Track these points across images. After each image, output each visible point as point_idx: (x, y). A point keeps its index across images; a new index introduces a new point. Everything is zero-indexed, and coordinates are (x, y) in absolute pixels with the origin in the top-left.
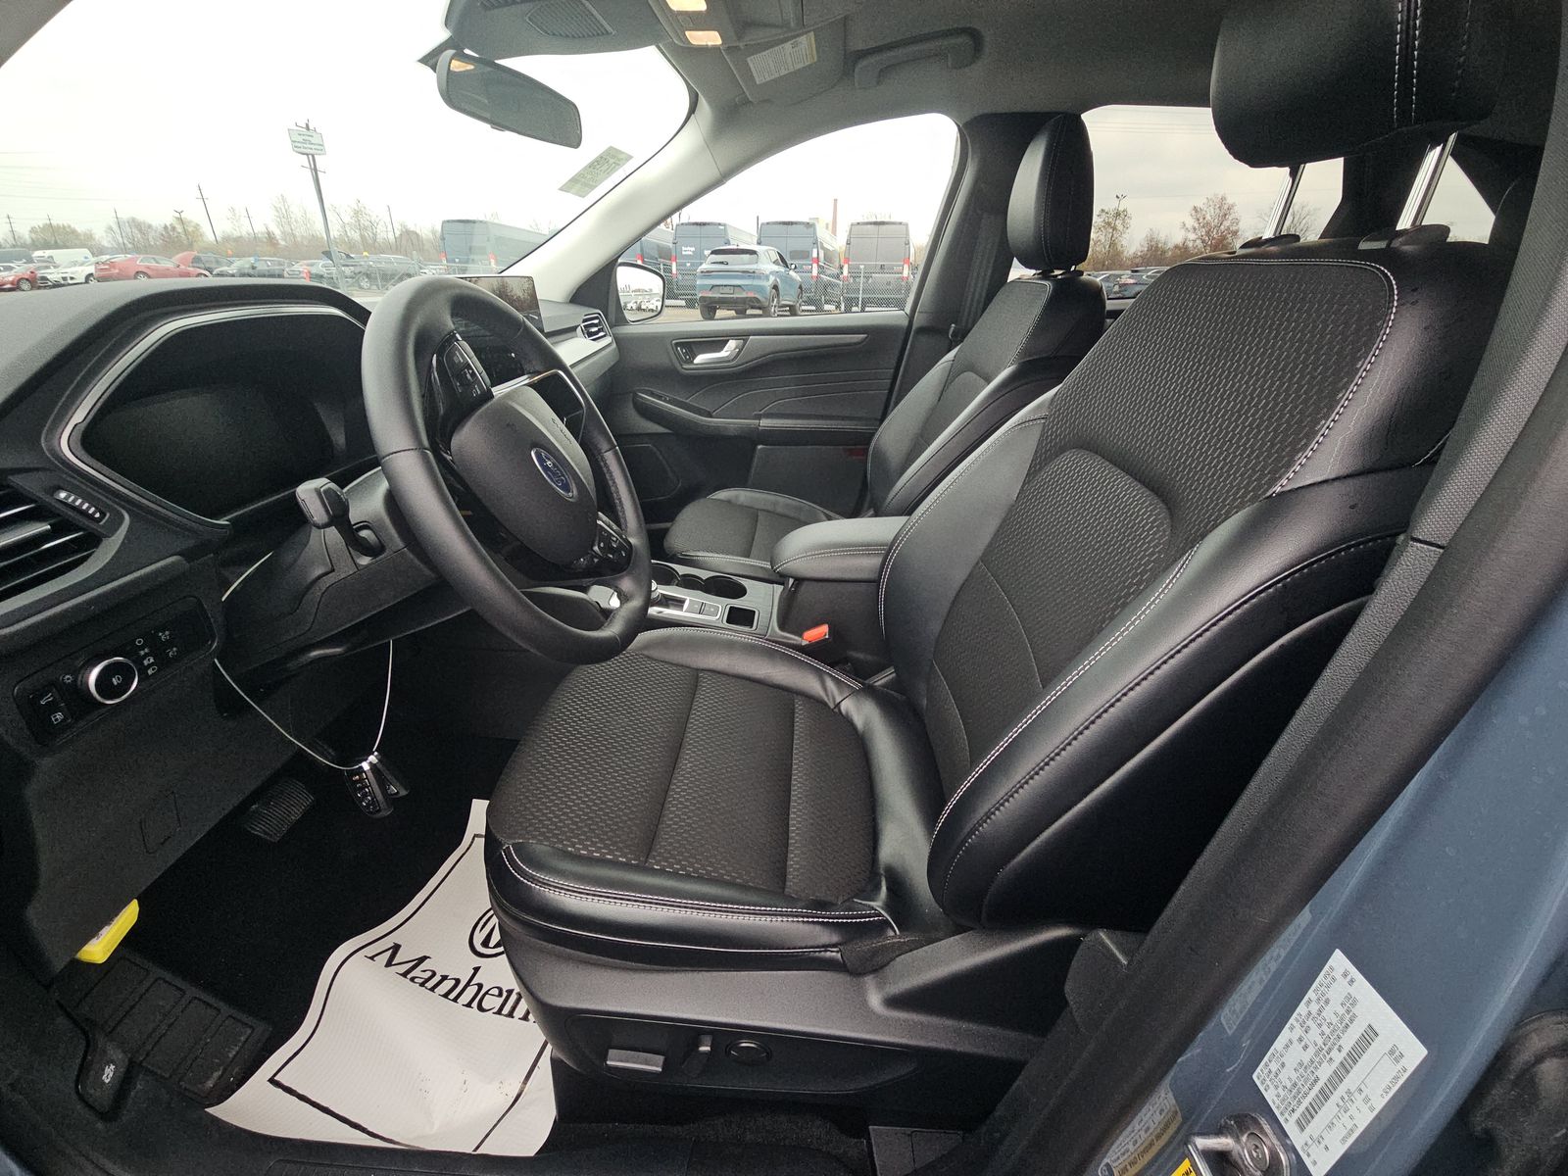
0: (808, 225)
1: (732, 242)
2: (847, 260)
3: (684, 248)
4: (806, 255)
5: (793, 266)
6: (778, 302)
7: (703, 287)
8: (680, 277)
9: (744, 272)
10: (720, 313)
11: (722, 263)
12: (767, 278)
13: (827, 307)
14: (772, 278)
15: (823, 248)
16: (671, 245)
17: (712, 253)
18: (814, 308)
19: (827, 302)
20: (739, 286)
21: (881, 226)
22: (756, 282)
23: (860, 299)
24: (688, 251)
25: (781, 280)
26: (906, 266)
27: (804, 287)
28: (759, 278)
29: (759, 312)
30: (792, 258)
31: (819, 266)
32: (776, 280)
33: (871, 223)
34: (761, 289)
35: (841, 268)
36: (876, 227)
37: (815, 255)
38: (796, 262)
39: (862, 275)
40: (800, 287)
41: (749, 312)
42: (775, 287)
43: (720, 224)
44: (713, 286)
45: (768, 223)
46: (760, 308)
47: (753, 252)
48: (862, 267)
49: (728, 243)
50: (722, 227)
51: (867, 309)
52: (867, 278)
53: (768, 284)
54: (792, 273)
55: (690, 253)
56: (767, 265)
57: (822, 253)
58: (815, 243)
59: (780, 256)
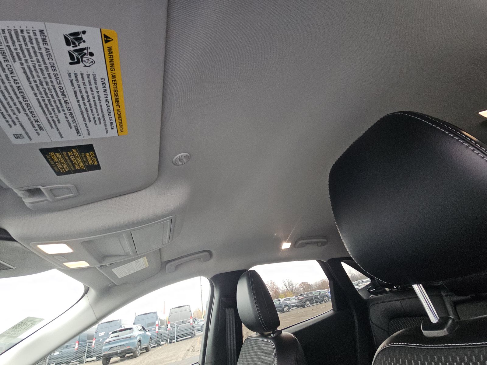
0: (154, 313)
1: (123, 326)
2: (169, 322)
3: (100, 333)
4: (153, 324)
5: (148, 330)
7: (106, 350)
8: (96, 347)
9: (125, 338)
11: (116, 336)
12: (136, 338)
13: (162, 343)
14: (138, 338)
15: (160, 320)
16: (94, 333)
17: (113, 333)
18: (156, 345)
19: (162, 341)
20: (123, 345)
21: (181, 308)
22: (131, 341)
23: (175, 336)
24: (101, 334)
25: (142, 337)
26: (191, 320)
27: (152, 337)
28: (133, 339)
30: (148, 326)
31: (158, 327)
32: (140, 338)
33: (177, 308)
34: (133, 344)
35: (167, 326)
36: (179, 308)
37: (157, 323)
38: (149, 328)
39: (175, 327)
41: (127, 355)
42: (140, 341)
43: (118, 320)
44: (111, 348)
45: (138, 316)
46: (132, 353)
47: (131, 329)
48: (175, 323)
49: (121, 327)
50: (119, 321)
51: (178, 339)
52: (177, 327)
53: (136, 341)
54: (147, 333)
55: (103, 335)
56: (137, 332)
57: (159, 322)
58: (157, 319)
59: (143, 327)
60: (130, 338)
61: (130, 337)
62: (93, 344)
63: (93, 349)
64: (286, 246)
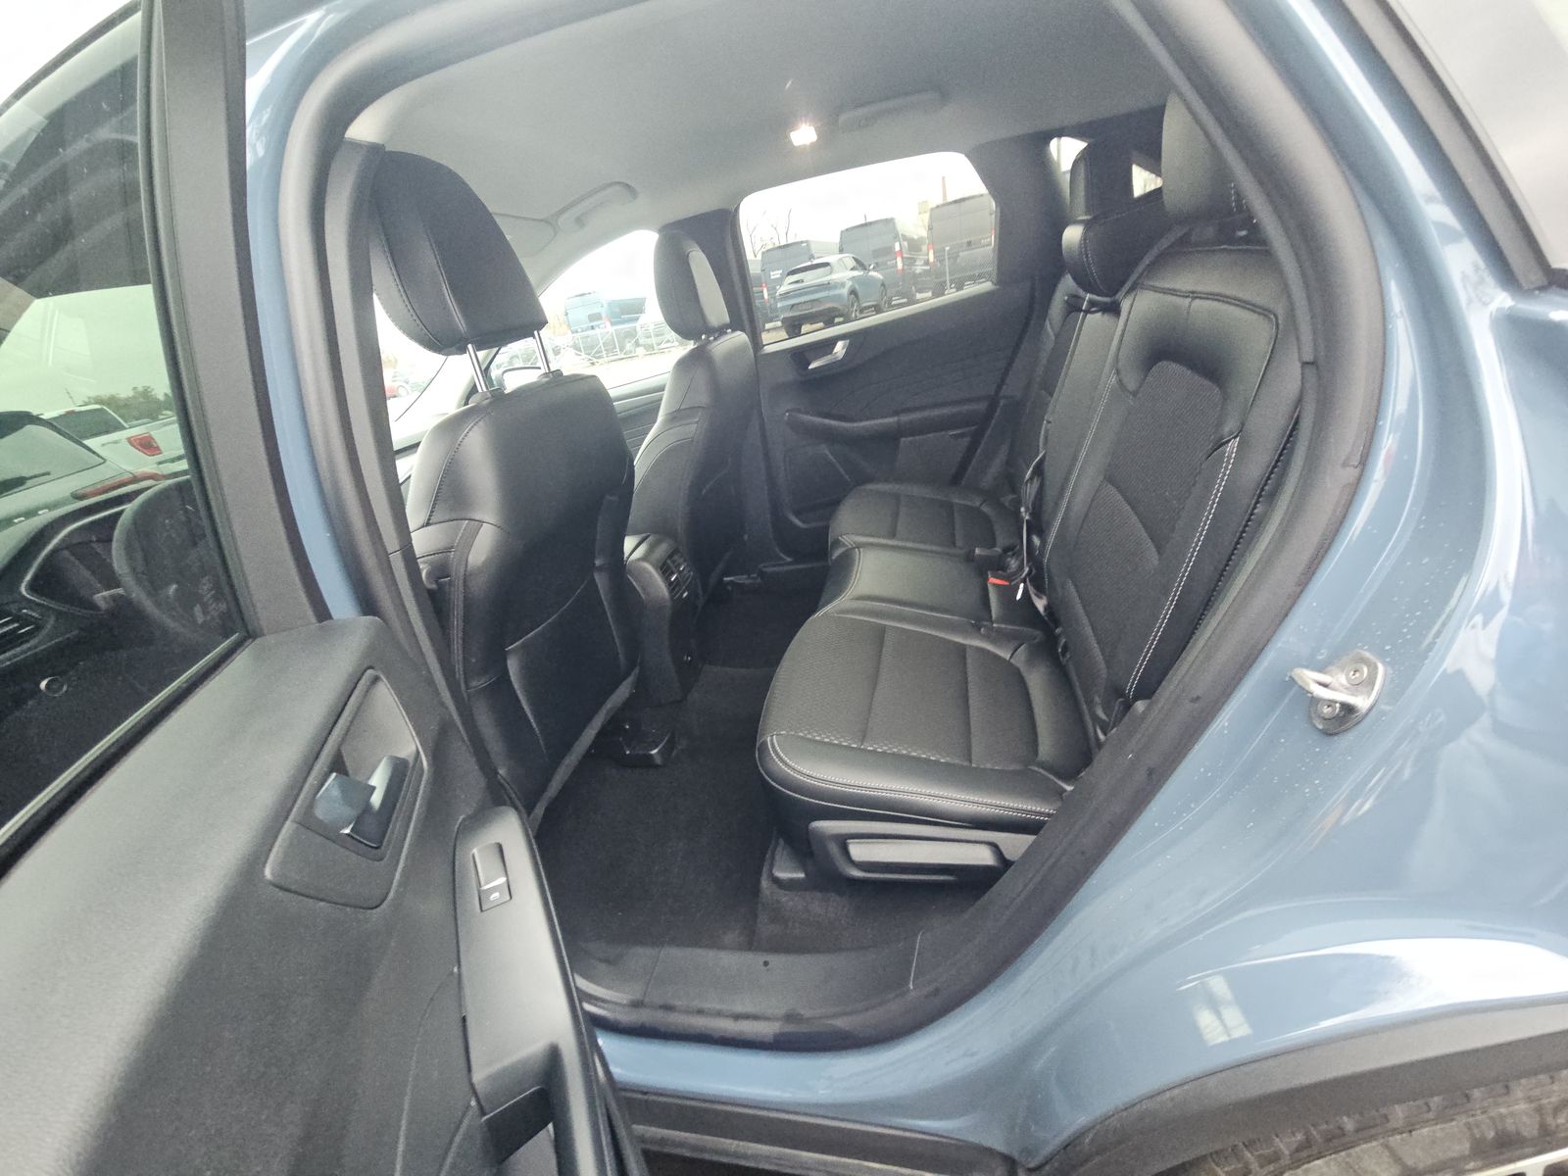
0: (886, 221)
2: (931, 245)
3: (772, 273)
5: (872, 266)
6: (859, 305)
7: (787, 308)
8: (771, 301)
9: (819, 285)
10: (805, 328)
11: (797, 282)
12: (843, 285)
13: (920, 295)
14: (849, 284)
16: (762, 272)
17: (790, 273)
18: (905, 300)
19: (920, 291)
21: (962, 203)
22: (832, 293)
24: (775, 274)
25: (860, 283)
27: (886, 283)
28: (835, 287)
29: (841, 319)
30: (870, 259)
31: (904, 258)
32: (853, 285)
33: (950, 204)
34: (839, 297)
36: (957, 205)
37: (897, 248)
38: (875, 261)
39: (948, 257)
40: (883, 285)
41: (834, 320)
42: (853, 292)
43: (802, 242)
44: (793, 306)
45: (847, 230)
46: (841, 316)
47: (826, 264)
48: (947, 249)
49: (812, 257)
50: (806, 244)
52: (955, 258)
53: (845, 291)
54: (873, 274)
55: (778, 276)
56: (843, 274)
57: (906, 243)
58: (896, 237)
59: (856, 260)
60: (826, 286)
61: (829, 284)
62: (766, 296)
63: (768, 305)
64: (804, 135)
